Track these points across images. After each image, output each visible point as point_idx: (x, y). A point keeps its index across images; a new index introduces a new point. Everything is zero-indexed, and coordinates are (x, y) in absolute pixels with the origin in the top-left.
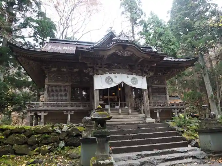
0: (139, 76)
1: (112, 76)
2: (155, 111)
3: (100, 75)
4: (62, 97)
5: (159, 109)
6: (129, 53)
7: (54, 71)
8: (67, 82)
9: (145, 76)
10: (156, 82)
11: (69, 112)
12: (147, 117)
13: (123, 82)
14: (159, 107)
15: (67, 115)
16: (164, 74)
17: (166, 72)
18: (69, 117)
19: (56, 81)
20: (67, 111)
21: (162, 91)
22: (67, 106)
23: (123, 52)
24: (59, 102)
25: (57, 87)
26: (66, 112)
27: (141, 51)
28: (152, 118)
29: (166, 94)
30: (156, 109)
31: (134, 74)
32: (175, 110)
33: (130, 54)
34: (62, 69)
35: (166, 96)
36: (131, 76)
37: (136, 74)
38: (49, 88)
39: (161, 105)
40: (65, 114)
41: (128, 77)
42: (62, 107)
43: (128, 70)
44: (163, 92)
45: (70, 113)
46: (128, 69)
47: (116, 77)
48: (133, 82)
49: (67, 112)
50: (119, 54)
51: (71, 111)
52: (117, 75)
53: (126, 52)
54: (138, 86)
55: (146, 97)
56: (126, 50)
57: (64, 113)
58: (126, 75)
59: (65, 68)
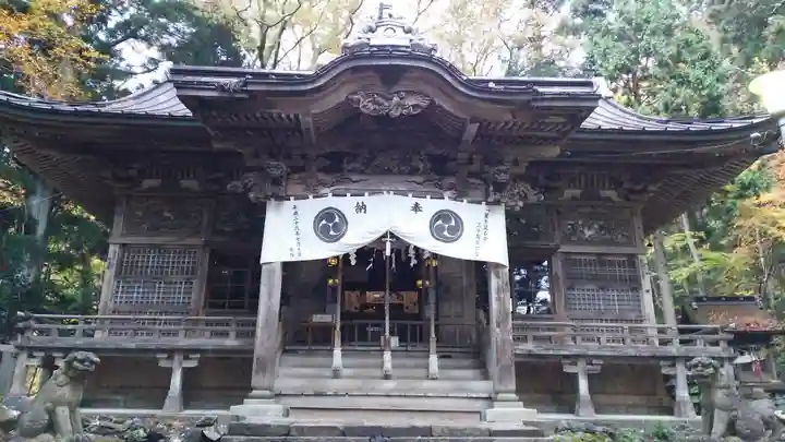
0: (469, 202)
1: (346, 205)
2: (568, 369)
3: (292, 201)
4: (170, 293)
5: (589, 359)
6: (411, 101)
7: (151, 189)
8: (196, 233)
9: (497, 203)
10: (588, 233)
11: (177, 357)
12: (500, 396)
13: (392, 235)
14: (592, 348)
15: (169, 372)
16: (632, 197)
17: (639, 187)
18: (176, 381)
19: (155, 230)
20: (171, 353)
21: (618, 271)
22: (175, 334)
23: (383, 97)
24: (156, 313)
25: (157, 254)
26: (166, 356)
27: (462, 89)
28: (521, 403)
29: (635, 286)
30: (574, 359)
31: (447, 194)
32: (674, 365)
33: (414, 106)
34: (185, 183)
35: (638, 300)
36: (431, 206)
37: (458, 197)
38: (123, 257)
39: (603, 339)
40: (163, 364)
41: (416, 208)
42: (156, 336)
43: (419, 179)
44: (623, 280)
45: (181, 363)
46: (424, 173)
47: (361, 208)
48: (441, 229)
49: (170, 358)
50: (367, 106)
51: (187, 353)
52: (366, 199)
53: (396, 99)
54: (461, 249)
55: (499, 299)
56: (396, 89)
57: (156, 361)
58: (410, 200)
59: (195, 178)
